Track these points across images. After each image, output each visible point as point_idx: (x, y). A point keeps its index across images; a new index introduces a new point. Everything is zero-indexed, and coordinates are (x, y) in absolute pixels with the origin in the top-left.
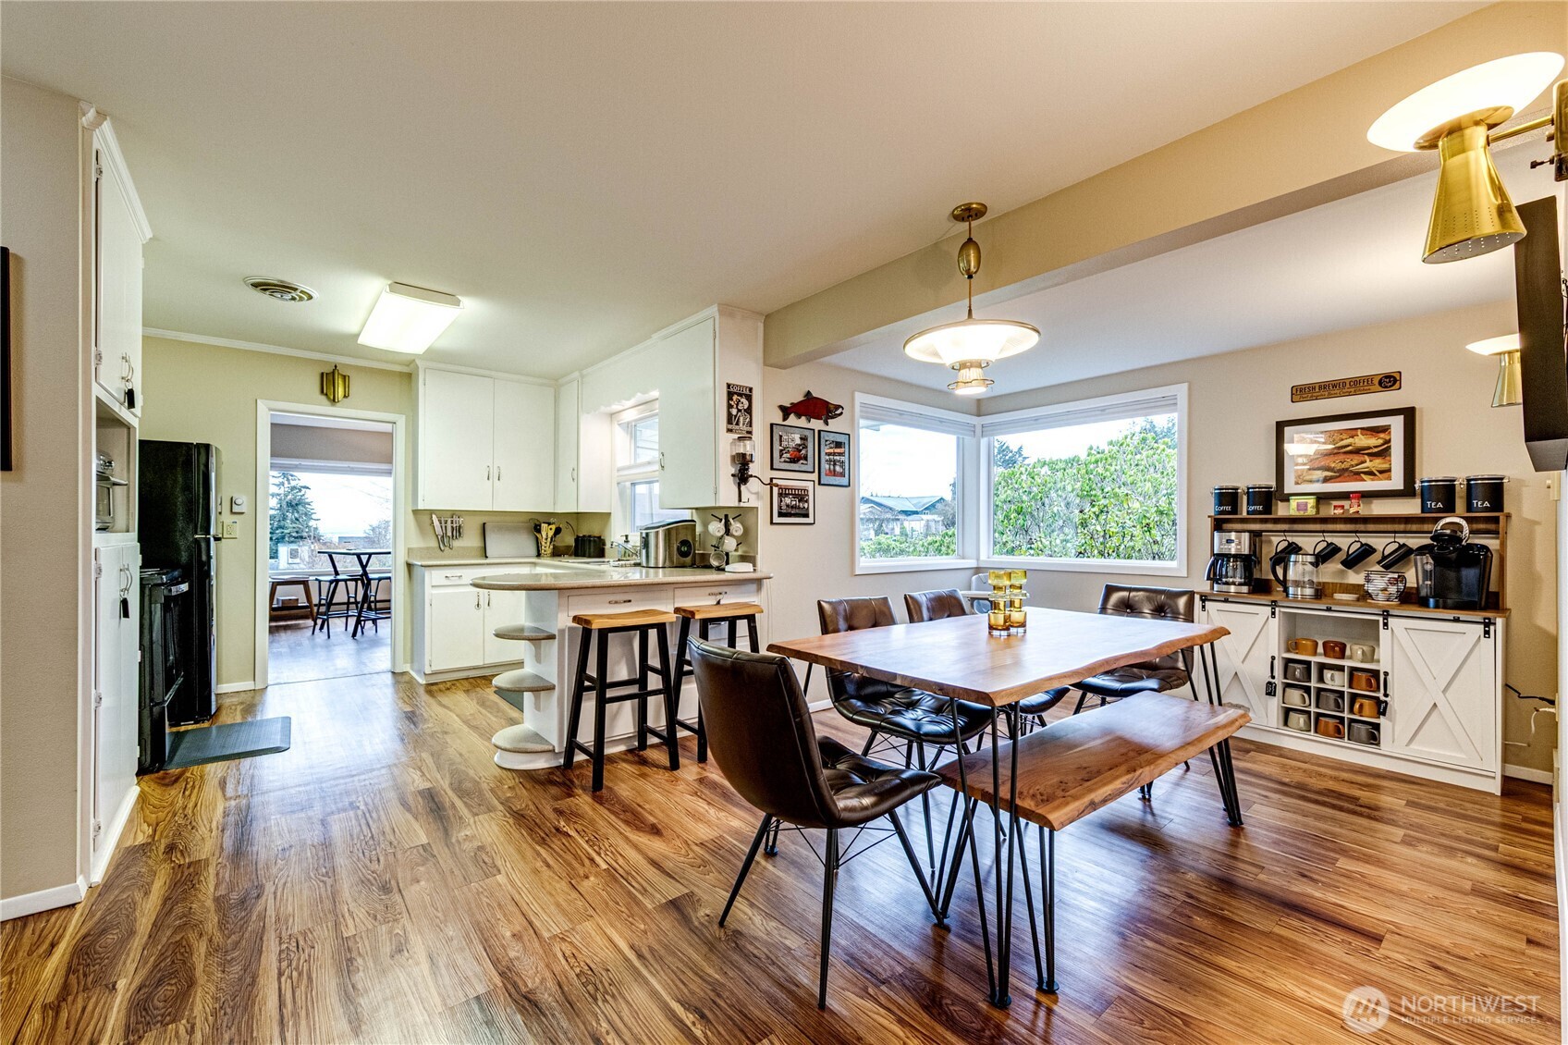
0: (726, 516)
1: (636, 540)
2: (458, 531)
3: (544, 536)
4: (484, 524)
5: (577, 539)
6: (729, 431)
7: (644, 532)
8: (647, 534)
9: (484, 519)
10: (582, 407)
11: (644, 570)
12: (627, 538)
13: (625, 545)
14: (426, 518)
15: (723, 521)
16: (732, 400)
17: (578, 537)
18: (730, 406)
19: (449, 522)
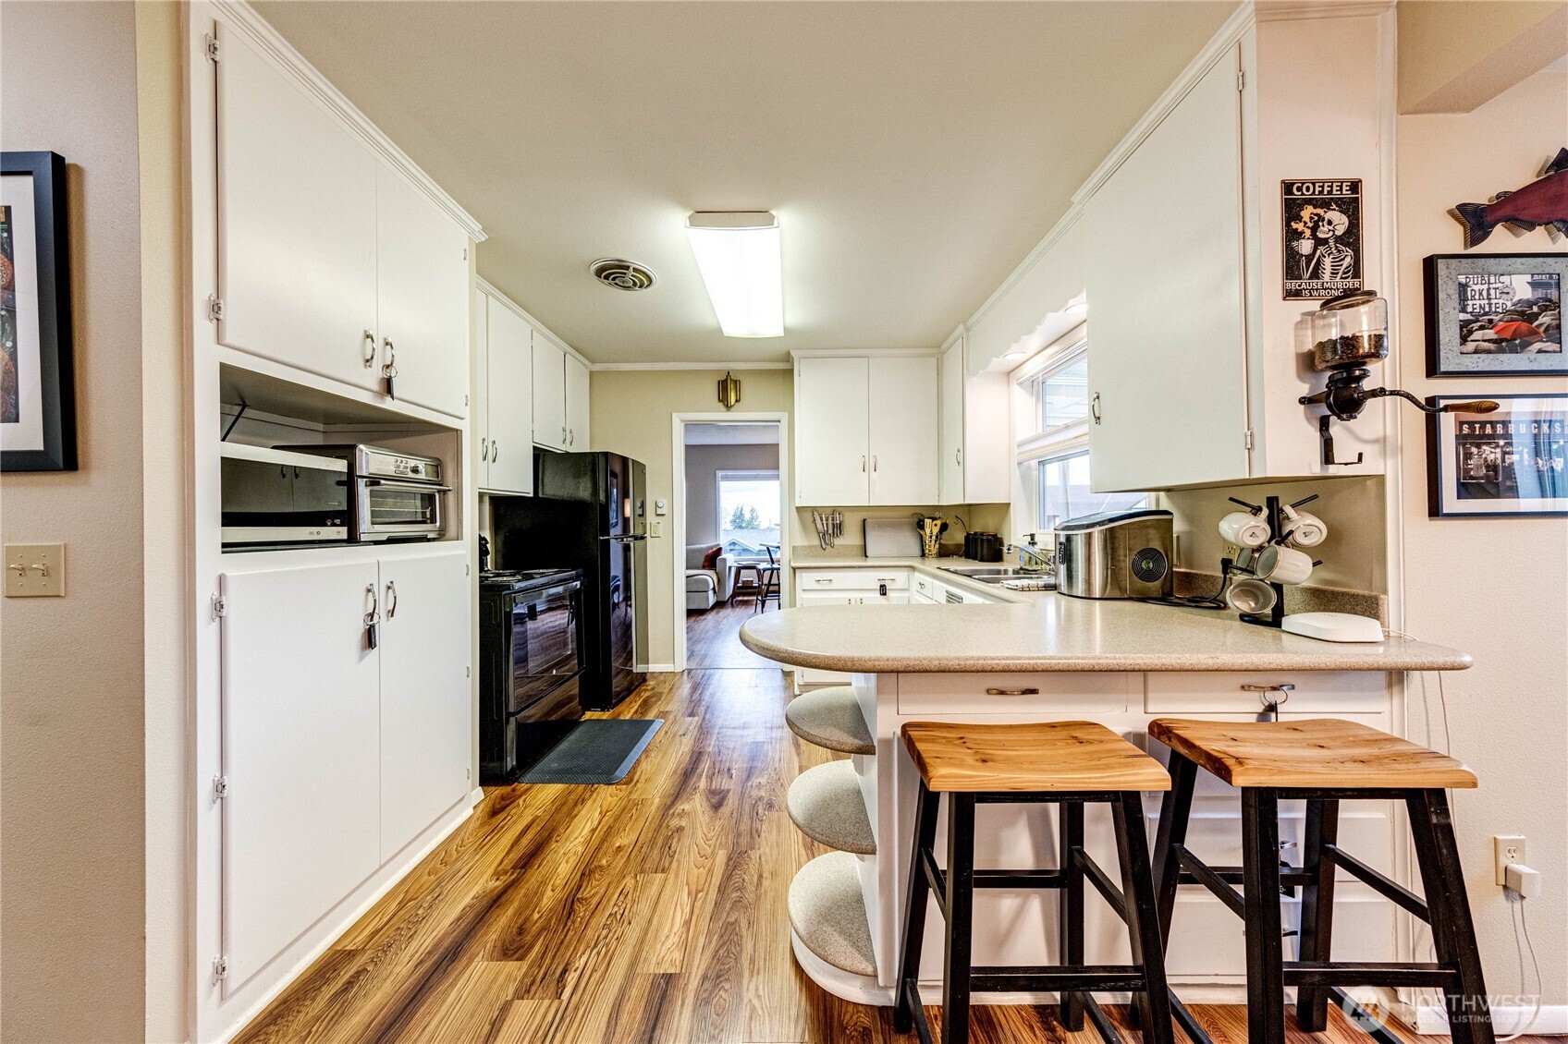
0: (1272, 502)
1: (1047, 542)
2: (838, 529)
3: (928, 533)
4: (864, 520)
5: (968, 537)
6: (1291, 294)
7: (1063, 534)
8: (1069, 538)
9: (863, 515)
10: (968, 370)
11: (1064, 600)
12: (1032, 539)
13: (1030, 549)
14: (808, 516)
15: (1265, 512)
16: (1299, 219)
17: (968, 534)
18: (1291, 236)
19: (830, 519)
